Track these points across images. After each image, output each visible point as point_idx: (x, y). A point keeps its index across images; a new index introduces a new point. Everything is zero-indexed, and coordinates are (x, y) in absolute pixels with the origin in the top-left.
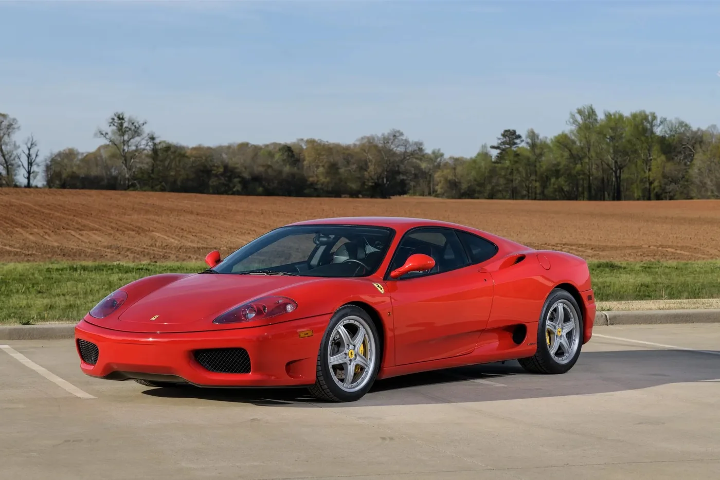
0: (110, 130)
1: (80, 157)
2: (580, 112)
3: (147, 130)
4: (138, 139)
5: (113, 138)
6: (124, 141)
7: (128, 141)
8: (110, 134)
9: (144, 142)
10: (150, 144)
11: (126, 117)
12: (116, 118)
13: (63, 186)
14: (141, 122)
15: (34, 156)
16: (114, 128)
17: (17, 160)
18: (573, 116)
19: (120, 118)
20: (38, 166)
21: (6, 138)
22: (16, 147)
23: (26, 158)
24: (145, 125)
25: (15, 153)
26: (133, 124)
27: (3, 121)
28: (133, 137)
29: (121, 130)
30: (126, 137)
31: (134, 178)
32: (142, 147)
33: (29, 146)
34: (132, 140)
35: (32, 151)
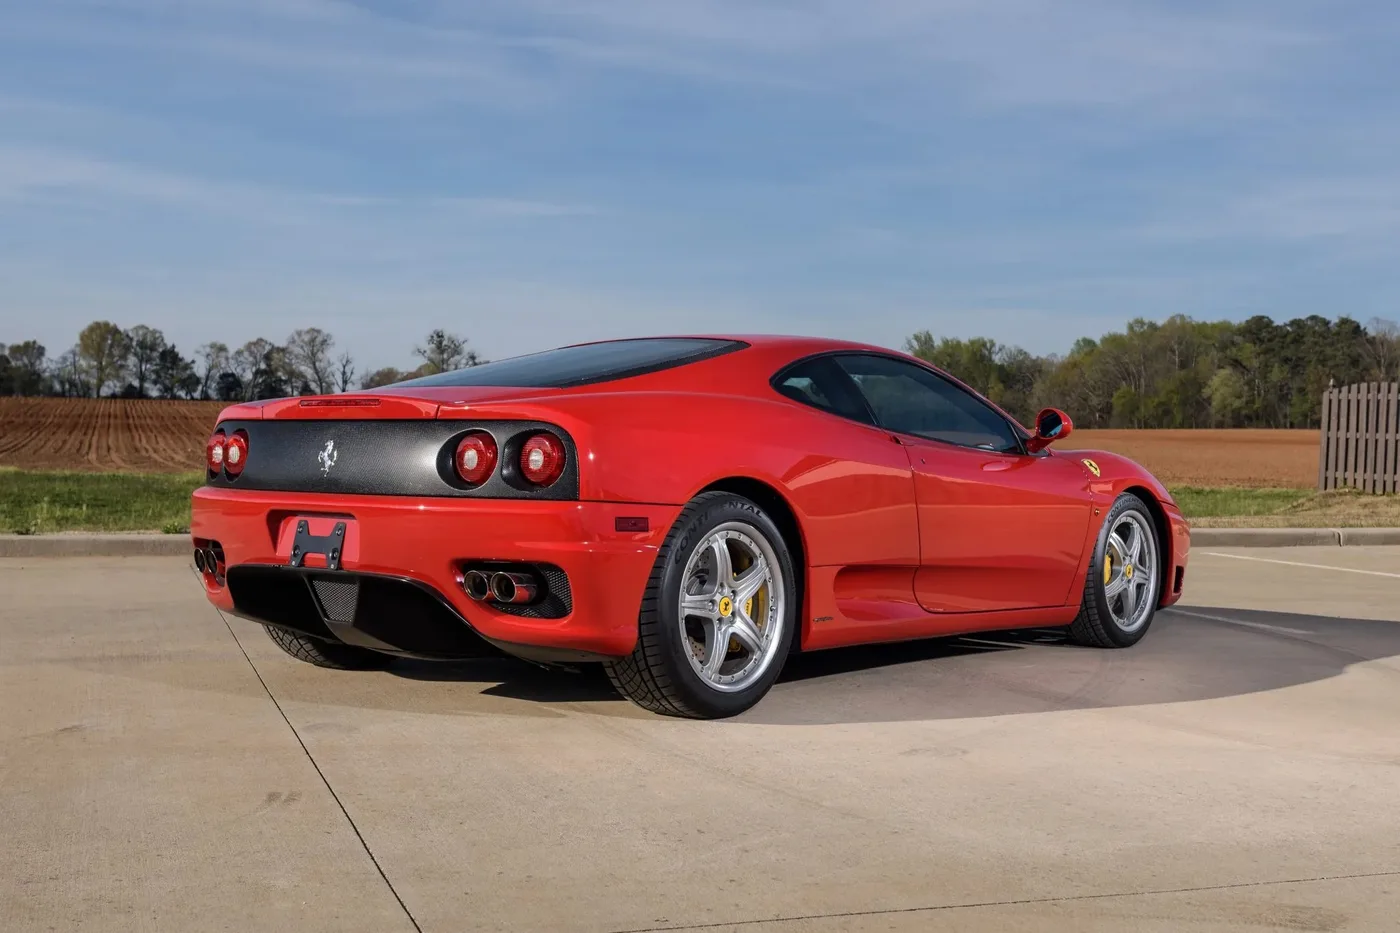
0: (429, 348)
1: (399, 376)
3: (467, 349)
4: (457, 357)
5: (432, 356)
6: (443, 359)
7: (448, 360)
8: (429, 352)
9: (464, 361)
11: (446, 335)
12: (435, 336)
14: (461, 340)
15: (349, 374)
16: (433, 346)
17: (331, 378)
19: (439, 336)
20: (354, 383)
21: (320, 355)
22: (330, 364)
23: (341, 376)
24: (465, 344)
25: (329, 370)
26: (453, 342)
27: (317, 337)
28: (453, 356)
29: (440, 348)
30: (445, 356)
32: (462, 366)
33: (344, 362)
34: (452, 359)
35: (347, 368)
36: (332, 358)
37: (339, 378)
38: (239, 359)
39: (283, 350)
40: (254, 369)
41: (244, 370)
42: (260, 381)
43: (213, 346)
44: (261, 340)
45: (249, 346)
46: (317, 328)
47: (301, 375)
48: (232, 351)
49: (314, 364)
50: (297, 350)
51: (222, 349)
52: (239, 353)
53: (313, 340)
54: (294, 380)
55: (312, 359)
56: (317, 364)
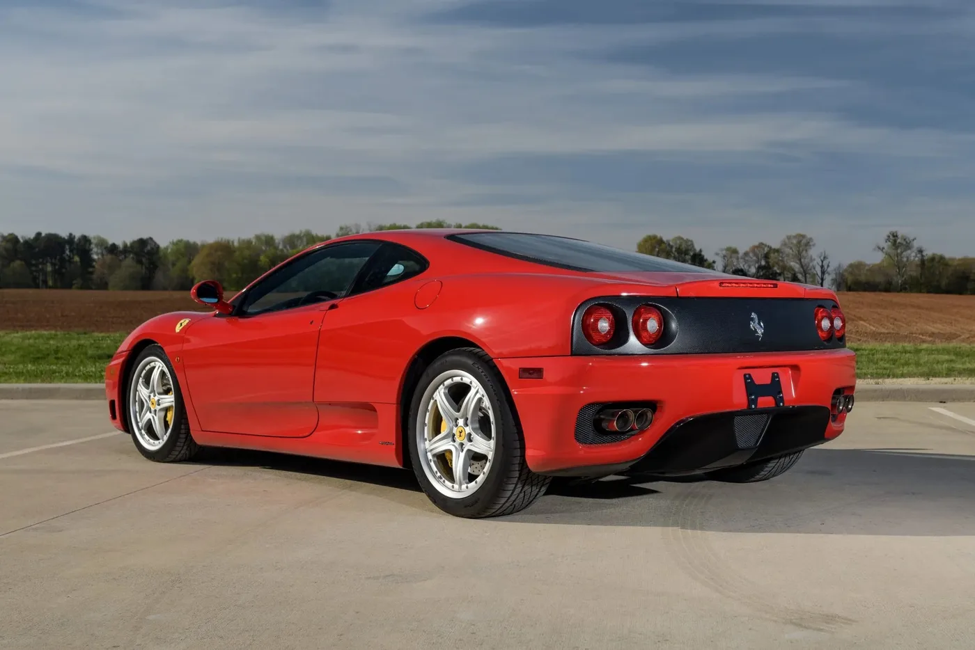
0: (886, 245)
1: (867, 268)
3: (916, 244)
4: (909, 252)
5: (889, 251)
6: (897, 254)
7: (902, 253)
8: (886, 248)
9: (913, 254)
10: (918, 255)
11: (900, 234)
12: (891, 236)
13: (849, 289)
14: (911, 238)
15: (826, 267)
16: (890, 243)
17: (813, 270)
19: (894, 236)
20: (829, 274)
21: (804, 254)
22: (812, 260)
23: (820, 269)
24: (915, 241)
25: (811, 264)
26: (905, 240)
27: (802, 240)
28: (905, 250)
29: (895, 245)
30: (899, 251)
31: (905, 283)
32: (912, 258)
33: (822, 258)
34: (904, 253)
35: (824, 262)
36: (814, 253)
37: (818, 270)
38: (746, 258)
39: (777, 251)
40: (757, 265)
41: (750, 267)
42: (762, 274)
43: (728, 249)
44: (762, 244)
45: (754, 249)
46: (802, 233)
47: (791, 269)
48: (741, 252)
49: (800, 260)
50: (788, 250)
51: (735, 251)
52: (746, 254)
53: (799, 242)
54: (785, 272)
55: (799, 257)
56: (802, 260)
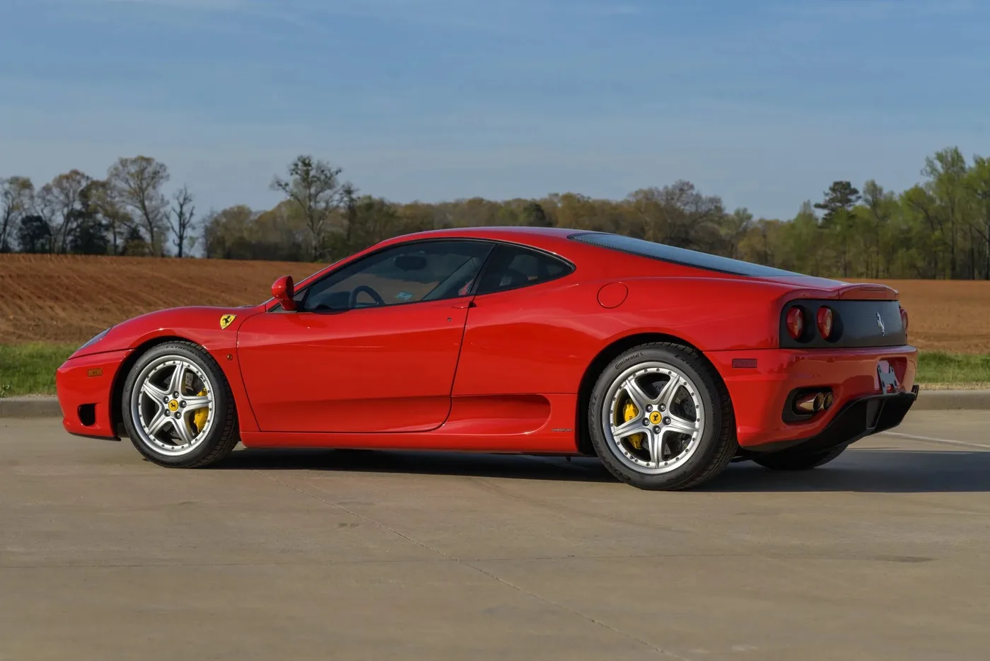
0: (291, 179)
1: (253, 218)
2: (940, 157)
3: (341, 180)
4: (328, 192)
5: (295, 191)
6: (310, 195)
7: (316, 195)
8: (291, 185)
9: (337, 197)
10: (346, 199)
11: (314, 162)
12: (300, 164)
13: (228, 256)
14: (334, 170)
15: (187, 215)
16: (297, 177)
17: (165, 220)
18: (930, 164)
19: (304, 164)
20: (194, 228)
21: (150, 191)
22: (164, 202)
23: (178, 218)
24: (340, 174)
25: (162, 210)
26: (323, 171)
27: (146, 168)
28: (322, 190)
29: (307, 180)
30: (313, 190)
31: (323, 245)
32: (335, 203)
33: (181, 200)
34: (321, 194)
35: (185, 209)
36: (167, 191)
37: (175, 221)
38: (49, 197)
39: (104, 185)
40: (66, 211)
41: (53, 212)
42: (74, 225)
43: (14, 181)
44: (76, 173)
45: (60, 181)
46: (147, 155)
47: (126, 218)
48: (38, 186)
49: (142, 202)
50: (121, 184)
51: (26, 185)
52: (47, 189)
53: (142, 171)
54: (117, 224)
55: (140, 195)
56: (147, 203)
